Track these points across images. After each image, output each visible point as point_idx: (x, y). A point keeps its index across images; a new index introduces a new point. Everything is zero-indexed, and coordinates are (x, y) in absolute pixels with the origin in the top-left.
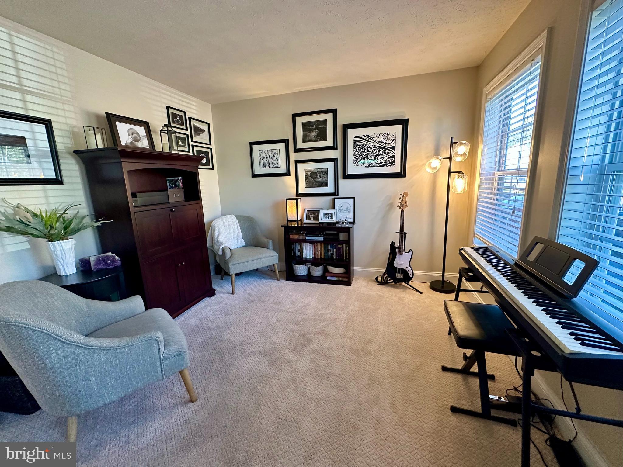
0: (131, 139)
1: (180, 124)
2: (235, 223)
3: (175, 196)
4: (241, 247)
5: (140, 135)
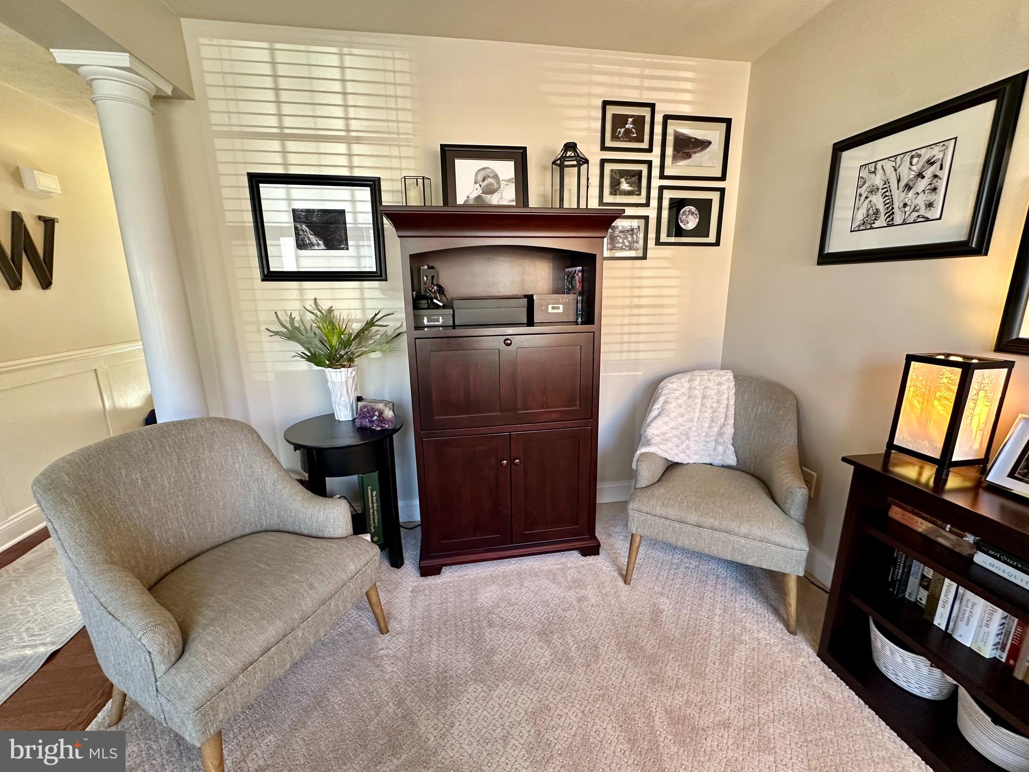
0: (479, 189)
1: (632, 140)
2: (726, 396)
3: (550, 310)
4: (723, 466)
5: (501, 179)
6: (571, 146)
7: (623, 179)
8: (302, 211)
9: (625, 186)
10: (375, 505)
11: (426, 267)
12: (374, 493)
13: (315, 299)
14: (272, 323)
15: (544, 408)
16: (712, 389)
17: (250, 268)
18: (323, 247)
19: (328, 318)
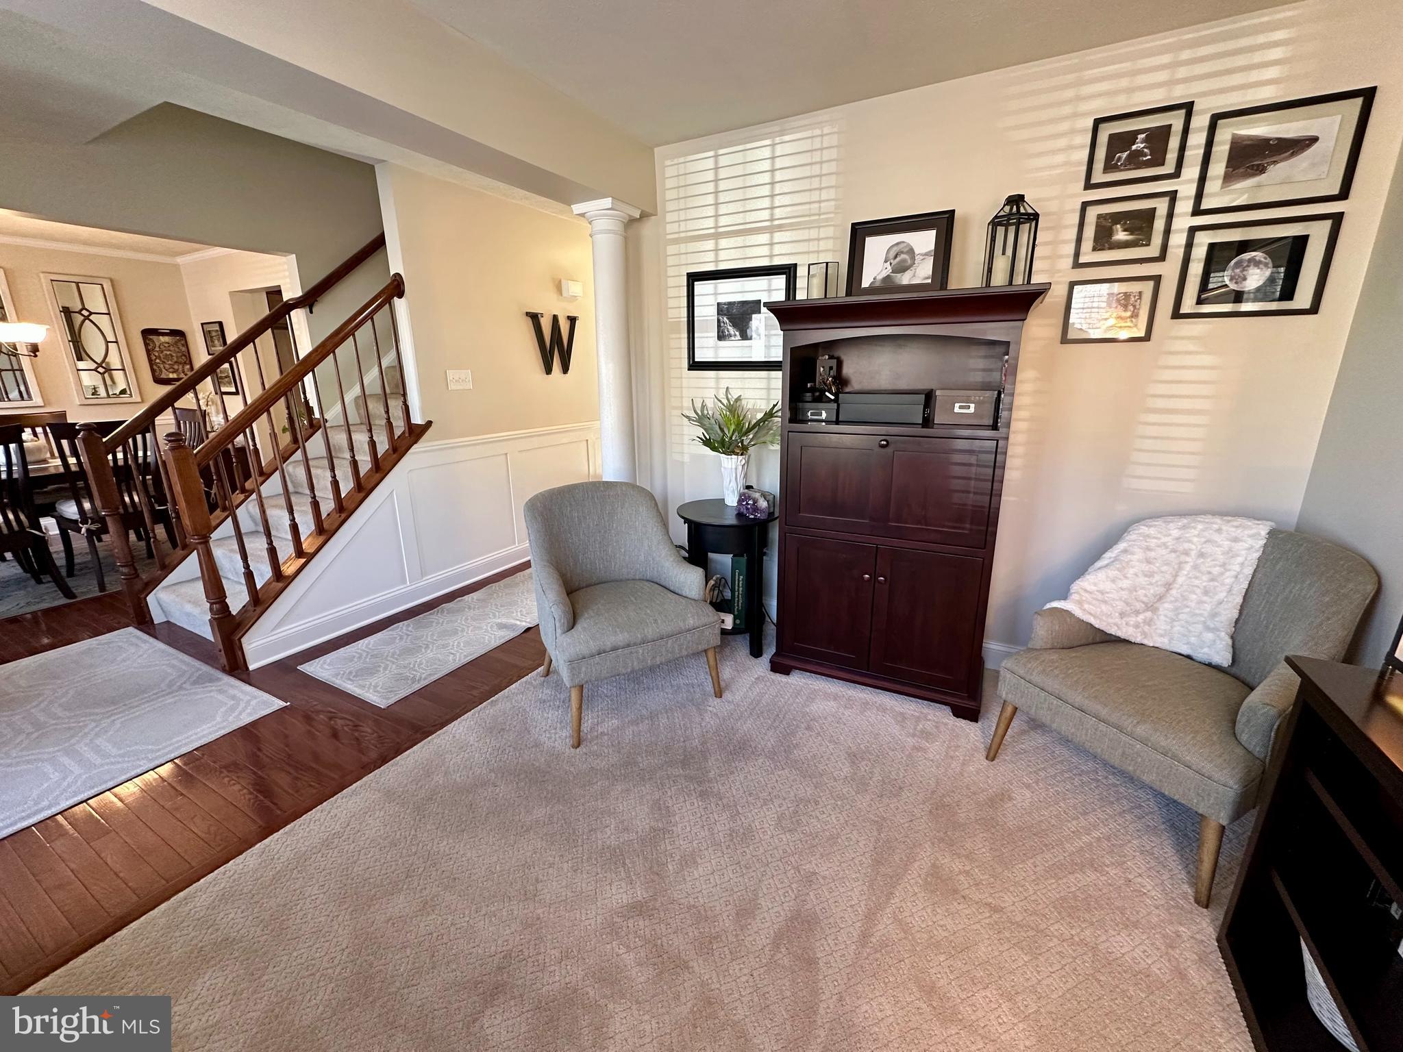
0: (889, 268)
1: (1142, 166)
2: (1241, 559)
3: (957, 410)
4: (1210, 665)
5: (917, 251)
6: (1016, 200)
7: (1118, 226)
8: (725, 304)
9: (1121, 235)
10: (741, 589)
11: (827, 357)
12: (741, 577)
13: (727, 388)
14: (688, 409)
15: (922, 525)
16: (1219, 546)
17: (681, 358)
18: (739, 338)
19: (734, 408)
